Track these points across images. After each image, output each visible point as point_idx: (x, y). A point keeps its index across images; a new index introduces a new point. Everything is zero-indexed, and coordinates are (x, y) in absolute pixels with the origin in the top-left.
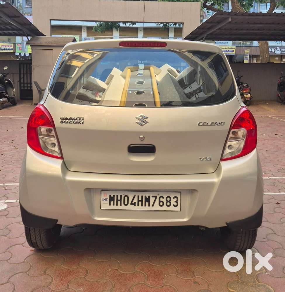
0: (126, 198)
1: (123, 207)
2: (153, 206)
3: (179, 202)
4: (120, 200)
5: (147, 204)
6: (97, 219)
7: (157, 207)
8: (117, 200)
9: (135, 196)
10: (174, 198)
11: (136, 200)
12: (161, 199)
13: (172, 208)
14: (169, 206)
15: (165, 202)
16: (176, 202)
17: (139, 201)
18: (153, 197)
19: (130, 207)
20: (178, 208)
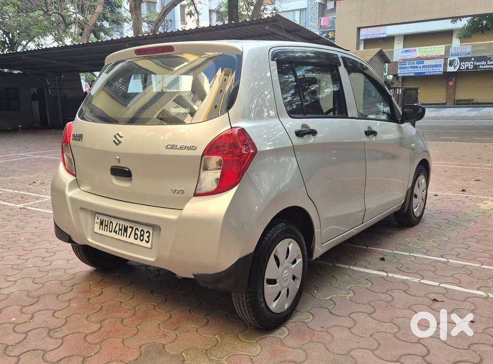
0: (111, 224)
1: (108, 234)
2: (129, 237)
3: (151, 238)
4: (107, 226)
5: (125, 234)
6: (90, 240)
7: (132, 240)
8: (105, 226)
9: (117, 224)
10: (147, 233)
11: (117, 229)
12: (137, 232)
13: (144, 243)
14: (142, 241)
15: (139, 235)
16: (148, 237)
17: (119, 229)
18: (130, 227)
19: (113, 235)
20: (149, 245)
